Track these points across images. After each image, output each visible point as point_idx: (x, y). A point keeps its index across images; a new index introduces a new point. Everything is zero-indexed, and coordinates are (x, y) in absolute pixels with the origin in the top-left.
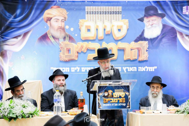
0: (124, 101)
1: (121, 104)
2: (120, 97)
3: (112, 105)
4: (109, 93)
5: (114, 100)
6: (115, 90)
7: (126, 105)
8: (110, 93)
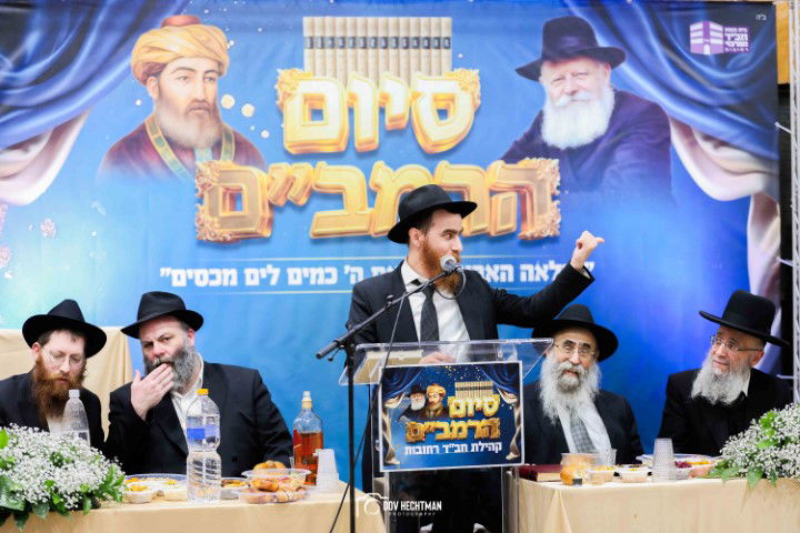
0: (496, 433)
1: (483, 445)
2: (479, 414)
3: (443, 450)
4: (430, 400)
5: (451, 429)
6: (457, 385)
8: (435, 399)
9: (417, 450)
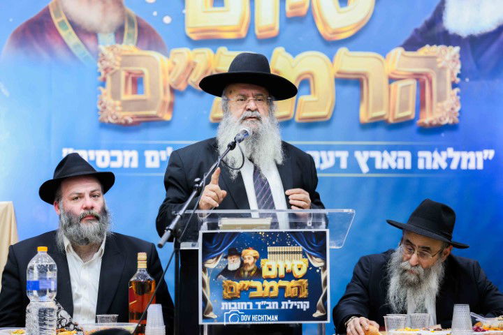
0: (305, 294)
1: (292, 303)
2: (289, 276)
3: (255, 306)
4: (245, 261)
5: (263, 288)
6: (270, 249)
7: (313, 308)
8: (250, 261)
9: (233, 306)
